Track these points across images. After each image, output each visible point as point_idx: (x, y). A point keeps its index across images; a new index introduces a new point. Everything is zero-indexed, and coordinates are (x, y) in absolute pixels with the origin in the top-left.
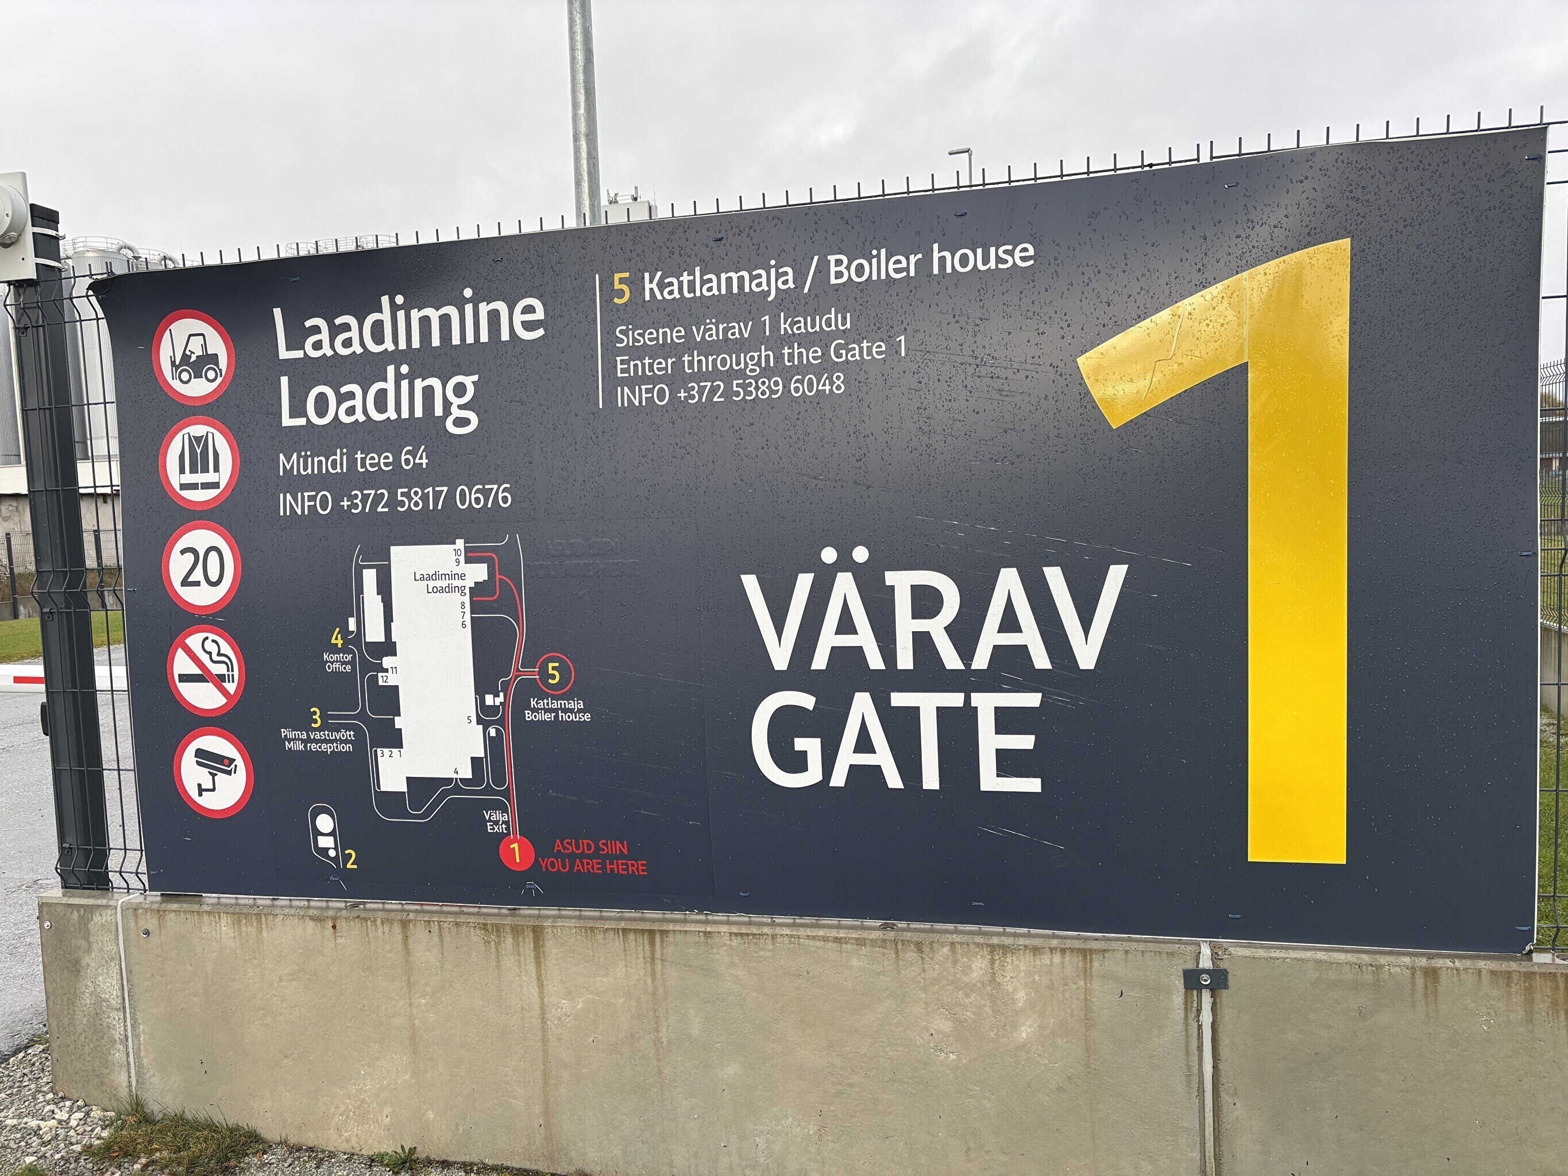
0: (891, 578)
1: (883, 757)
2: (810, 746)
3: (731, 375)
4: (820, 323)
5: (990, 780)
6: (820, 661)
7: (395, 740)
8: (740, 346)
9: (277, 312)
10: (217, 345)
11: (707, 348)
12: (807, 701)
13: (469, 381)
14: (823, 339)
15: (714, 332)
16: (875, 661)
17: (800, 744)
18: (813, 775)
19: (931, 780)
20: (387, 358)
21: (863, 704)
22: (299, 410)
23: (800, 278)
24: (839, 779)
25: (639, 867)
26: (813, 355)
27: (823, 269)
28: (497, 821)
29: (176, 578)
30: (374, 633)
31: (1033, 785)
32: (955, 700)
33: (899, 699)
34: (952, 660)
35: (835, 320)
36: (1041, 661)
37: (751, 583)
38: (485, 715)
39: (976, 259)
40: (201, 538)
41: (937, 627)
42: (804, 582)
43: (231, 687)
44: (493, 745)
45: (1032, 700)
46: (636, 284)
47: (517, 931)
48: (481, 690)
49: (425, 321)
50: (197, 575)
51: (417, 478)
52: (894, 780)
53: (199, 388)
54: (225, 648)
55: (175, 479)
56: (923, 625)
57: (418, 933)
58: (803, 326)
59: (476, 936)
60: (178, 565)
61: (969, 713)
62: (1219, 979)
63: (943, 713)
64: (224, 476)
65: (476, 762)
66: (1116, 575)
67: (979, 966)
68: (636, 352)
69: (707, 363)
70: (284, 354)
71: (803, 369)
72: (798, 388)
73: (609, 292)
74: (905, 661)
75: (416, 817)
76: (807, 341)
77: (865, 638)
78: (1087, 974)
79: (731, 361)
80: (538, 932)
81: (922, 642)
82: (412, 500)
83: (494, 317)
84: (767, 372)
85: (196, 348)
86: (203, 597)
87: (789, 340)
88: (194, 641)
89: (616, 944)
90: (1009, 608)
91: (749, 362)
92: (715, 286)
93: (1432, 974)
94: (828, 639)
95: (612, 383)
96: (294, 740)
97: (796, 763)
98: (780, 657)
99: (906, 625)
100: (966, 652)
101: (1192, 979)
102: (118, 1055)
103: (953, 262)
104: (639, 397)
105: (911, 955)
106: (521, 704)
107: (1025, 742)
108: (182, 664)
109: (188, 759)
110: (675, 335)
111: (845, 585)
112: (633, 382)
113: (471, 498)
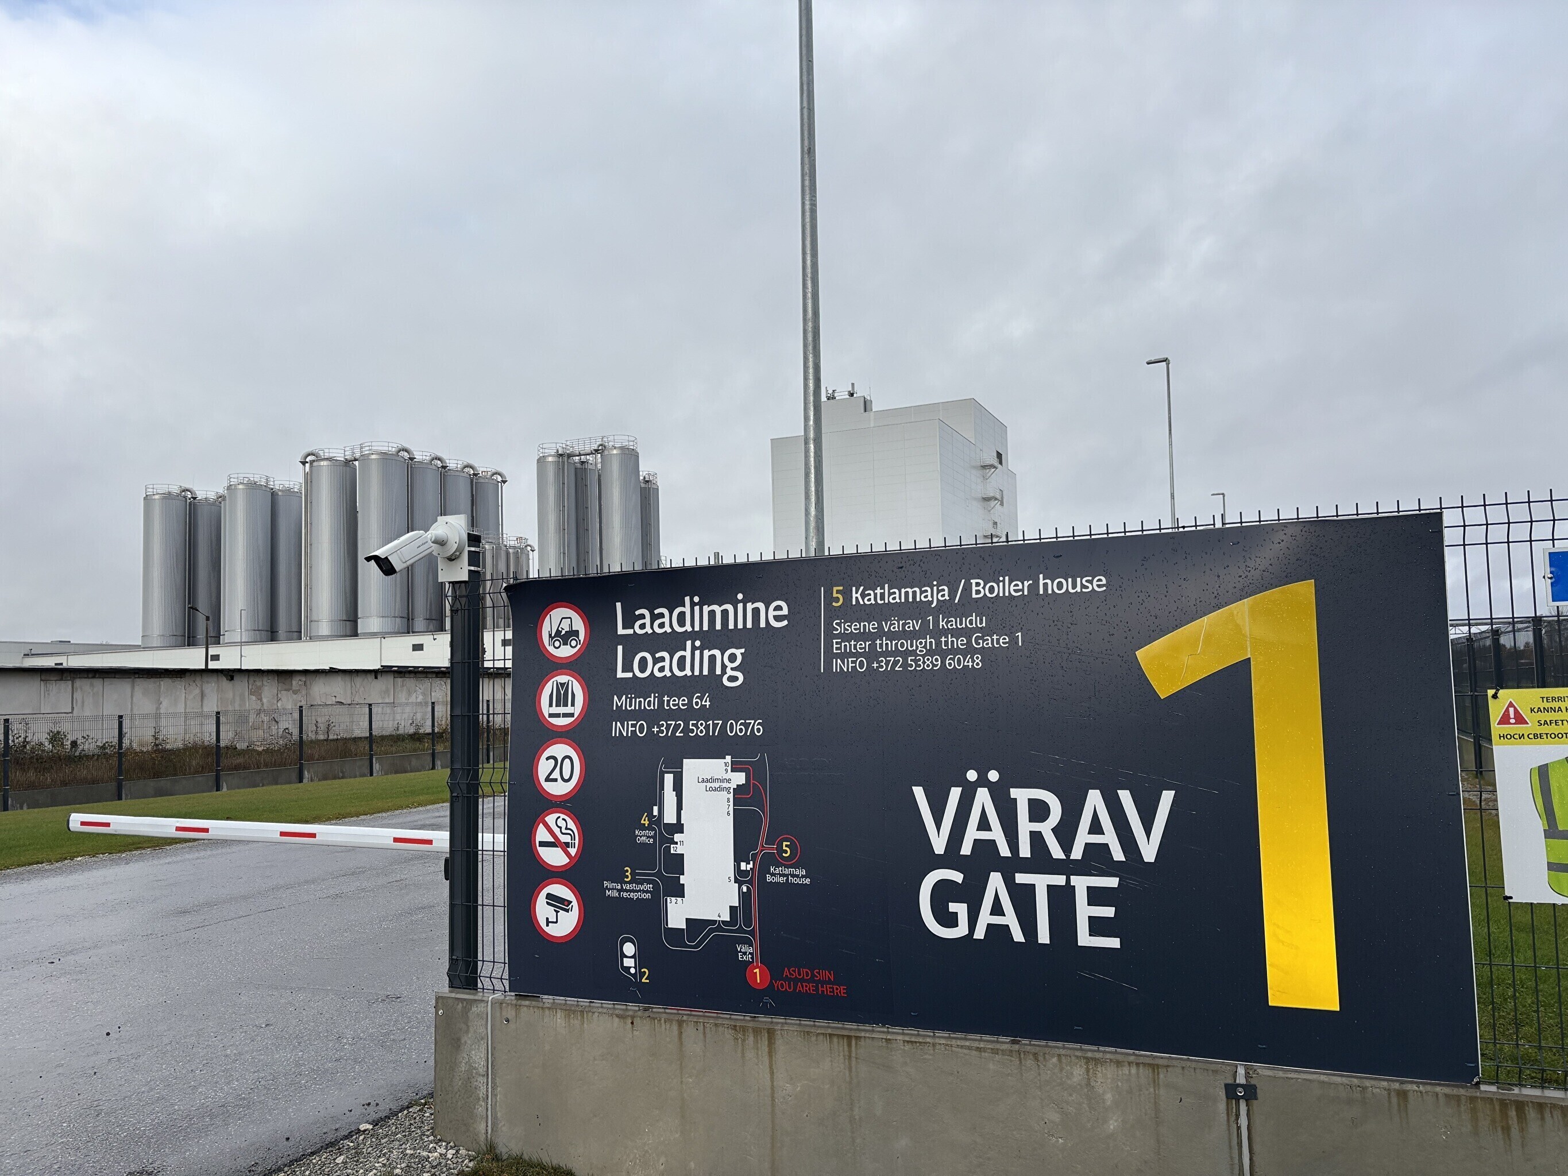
0: (1014, 793)
1: (1010, 919)
2: (960, 909)
3: (906, 654)
4: (965, 623)
5: (1085, 939)
6: (966, 849)
7: (679, 891)
8: (913, 635)
9: (619, 605)
10: (579, 625)
11: (892, 636)
12: (957, 877)
13: (739, 652)
14: (967, 633)
15: (896, 626)
16: (1005, 851)
17: (953, 907)
18: (961, 930)
19: (1044, 937)
20: (686, 635)
21: (996, 881)
22: (628, 667)
23: (952, 593)
24: (980, 934)
25: (841, 990)
26: (960, 643)
27: (967, 588)
28: (746, 952)
29: (542, 775)
30: (670, 818)
31: (1114, 943)
32: (1060, 880)
33: (1021, 878)
34: (1057, 852)
35: (975, 621)
36: (1118, 855)
37: (919, 792)
38: (740, 876)
39: (1067, 585)
40: (559, 750)
41: (1046, 828)
42: (955, 793)
43: (573, 851)
44: (744, 897)
45: (1113, 882)
46: (847, 594)
47: (756, 1032)
48: (737, 860)
49: (712, 614)
50: (556, 775)
51: (703, 714)
52: (1018, 936)
53: (565, 652)
54: (571, 825)
55: (546, 710)
56: (1036, 827)
57: (689, 1030)
58: (954, 624)
59: (729, 1034)
60: (544, 767)
61: (1069, 890)
62: (1251, 1092)
63: (1050, 888)
64: (577, 710)
65: (732, 909)
66: (1167, 798)
67: (1078, 1073)
68: (846, 637)
69: (892, 645)
70: (621, 631)
71: (955, 651)
72: (951, 664)
73: (830, 599)
74: (1025, 851)
75: (692, 947)
76: (957, 633)
77: (997, 834)
78: (1155, 1083)
79: (907, 644)
80: (771, 1033)
81: (1036, 838)
82: (699, 729)
83: (756, 612)
84: (930, 653)
85: (565, 627)
86: (558, 789)
87: (945, 632)
88: (551, 819)
89: (824, 1045)
90: (1095, 817)
91: (919, 646)
92: (897, 596)
93: (1403, 1095)
94: (972, 834)
95: (830, 656)
96: (612, 890)
97: (950, 921)
98: (939, 844)
99: (1025, 827)
100: (1067, 848)
101: (1231, 1090)
102: (480, 1110)
103: (1052, 587)
104: (847, 666)
105: (1030, 1062)
106: (764, 870)
107: (1109, 912)
108: (542, 834)
109: (541, 900)
110: (872, 627)
111: (983, 797)
112: (843, 656)
113: (737, 728)
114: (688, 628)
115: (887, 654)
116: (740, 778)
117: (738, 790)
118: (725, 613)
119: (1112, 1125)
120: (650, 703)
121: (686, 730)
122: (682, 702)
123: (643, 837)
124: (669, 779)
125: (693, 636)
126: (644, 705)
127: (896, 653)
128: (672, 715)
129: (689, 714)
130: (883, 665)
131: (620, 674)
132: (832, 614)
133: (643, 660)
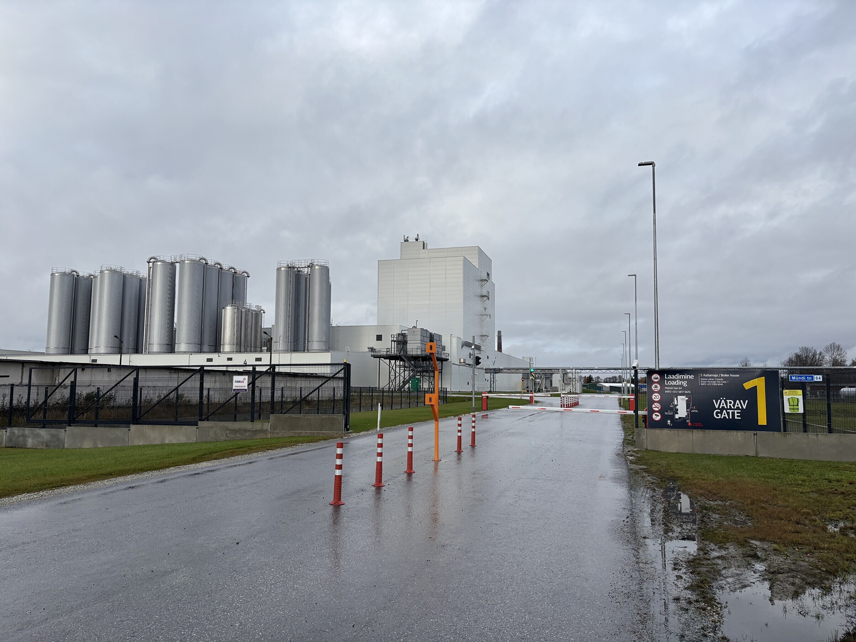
0: (727, 400)
1: (726, 416)
2: (720, 415)
3: (712, 383)
5: (736, 418)
6: (721, 407)
7: (677, 413)
8: (713, 381)
9: (666, 374)
11: (710, 381)
12: (719, 411)
13: (686, 382)
15: (710, 379)
16: (726, 407)
17: (718, 414)
18: (720, 417)
19: (731, 418)
21: (725, 411)
23: (718, 376)
24: (722, 418)
25: (702, 425)
26: (720, 382)
27: (720, 375)
28: (688, 421)
30: (676, 404)
31: (740, 418)
33: (728, 411)
35: (722, 379)
36: (741, 408)
37: (714, 401)
38: (687, 411)
39: (734, 376)
42: (719, 401)
44: (688, 414)
45: (740, 411)
46: (703, 375)
47: (690, 431)
48: (687, 409)
49: (681, 376)
51: (680, 390)
52: (727, 418)
54: (659, 405)
57: (680, 431)
58: (719, 379)
59: (686, 431)
61: (734, 412)
62: (756, 434)
63: (732, 412)
65: (686, 416)
66: (747, 401)
68: (703, 381)
70: (666, 378)
72: (718, 384)
73: (700, 375)
74: (728, 407)
75: (679, 421)
77: (725, 405)
78: (745, 434)
80: (692, 431)
81: (730, 406)
82: (680, 392)
83: (689, 377)
84: (715, 383)
87: (717, 381)
88: (655, 404)
90: (738, 404)
92: (710, 376)
93: (773, 433)
94: (721, 405)
95: (700, 383)
96: (666, 413)
97: (718, 416)
98: (717, 407)
100: (734, 407)
101: (754, 434)
102: (644, 444)
103: (732, 376)
104: (703, 384)
106: (691, 410)
107: (739, 415)
110: (707, 379)
111: (723, 401)
113: (686, 392)
114: (677, 378)
115: (709, 383)
116: (687, 399)
117: (687, 400)
118: (683, 376)
119: (740, 439)
120: (672, 388)
121: (678, 392)
122: (677, 388)
123: (671, 406)
124: (675, 399)
125: (678, 379)
126: (671, 388)
127: (710, 383)
128: (675, 390)
129: (678, 390)
130: (709, 384)
131: (666, 384)
132: (701, 377)
133: (670, 382)
